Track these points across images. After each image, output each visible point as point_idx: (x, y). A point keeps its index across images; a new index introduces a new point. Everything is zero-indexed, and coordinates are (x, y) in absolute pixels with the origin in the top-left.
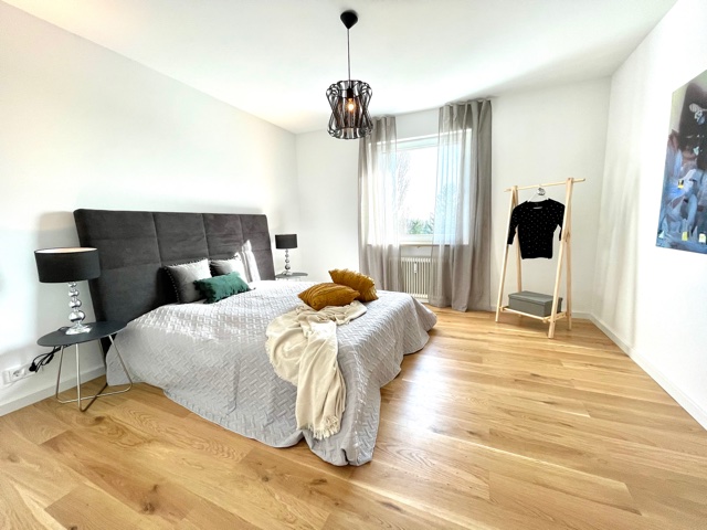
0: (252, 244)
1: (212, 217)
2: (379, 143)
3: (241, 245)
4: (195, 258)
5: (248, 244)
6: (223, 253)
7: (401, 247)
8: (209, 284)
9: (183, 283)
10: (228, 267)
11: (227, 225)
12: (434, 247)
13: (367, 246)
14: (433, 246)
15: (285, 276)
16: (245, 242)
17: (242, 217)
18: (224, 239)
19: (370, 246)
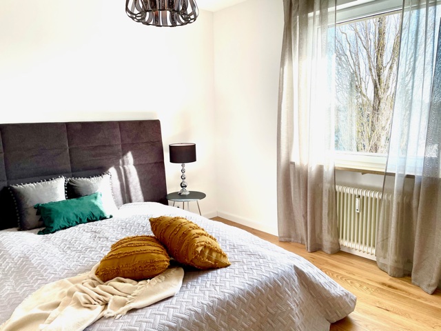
0: (135, 157)
1: (79, 127)
2: (311, 14)
3: (119, 158)
4: (50, 175)
5: (129, 157)
6: (91, 168)
7: (335, 171)
8: (50, 210)
9: (24, 207)
10: (88, 187)
11: (100, 135)
12: (388, 175)
13: (290, 164)
14: (386, 174)
15: (179, 196)
16: (124, 153)
17: (121, 125)
18: (93, 153)
19: (293, 163)
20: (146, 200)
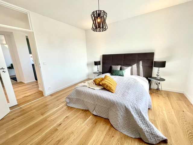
5: (141, 62)
20: (144, 77)
